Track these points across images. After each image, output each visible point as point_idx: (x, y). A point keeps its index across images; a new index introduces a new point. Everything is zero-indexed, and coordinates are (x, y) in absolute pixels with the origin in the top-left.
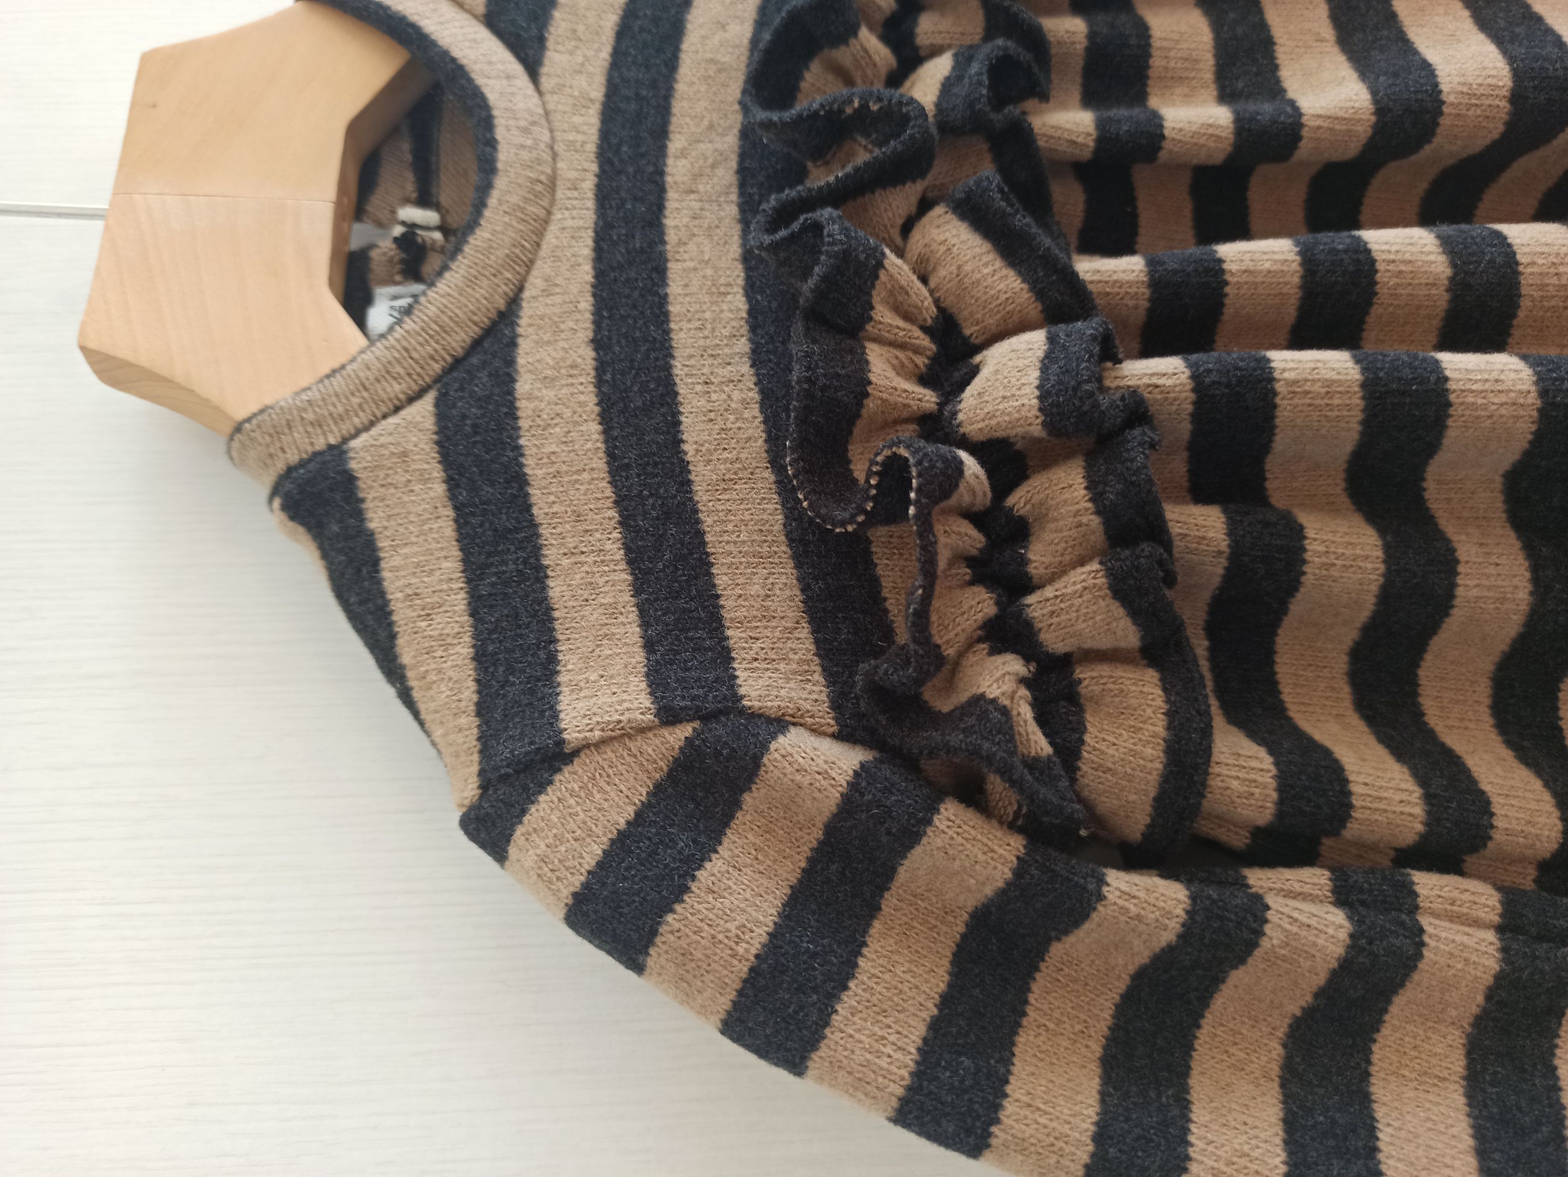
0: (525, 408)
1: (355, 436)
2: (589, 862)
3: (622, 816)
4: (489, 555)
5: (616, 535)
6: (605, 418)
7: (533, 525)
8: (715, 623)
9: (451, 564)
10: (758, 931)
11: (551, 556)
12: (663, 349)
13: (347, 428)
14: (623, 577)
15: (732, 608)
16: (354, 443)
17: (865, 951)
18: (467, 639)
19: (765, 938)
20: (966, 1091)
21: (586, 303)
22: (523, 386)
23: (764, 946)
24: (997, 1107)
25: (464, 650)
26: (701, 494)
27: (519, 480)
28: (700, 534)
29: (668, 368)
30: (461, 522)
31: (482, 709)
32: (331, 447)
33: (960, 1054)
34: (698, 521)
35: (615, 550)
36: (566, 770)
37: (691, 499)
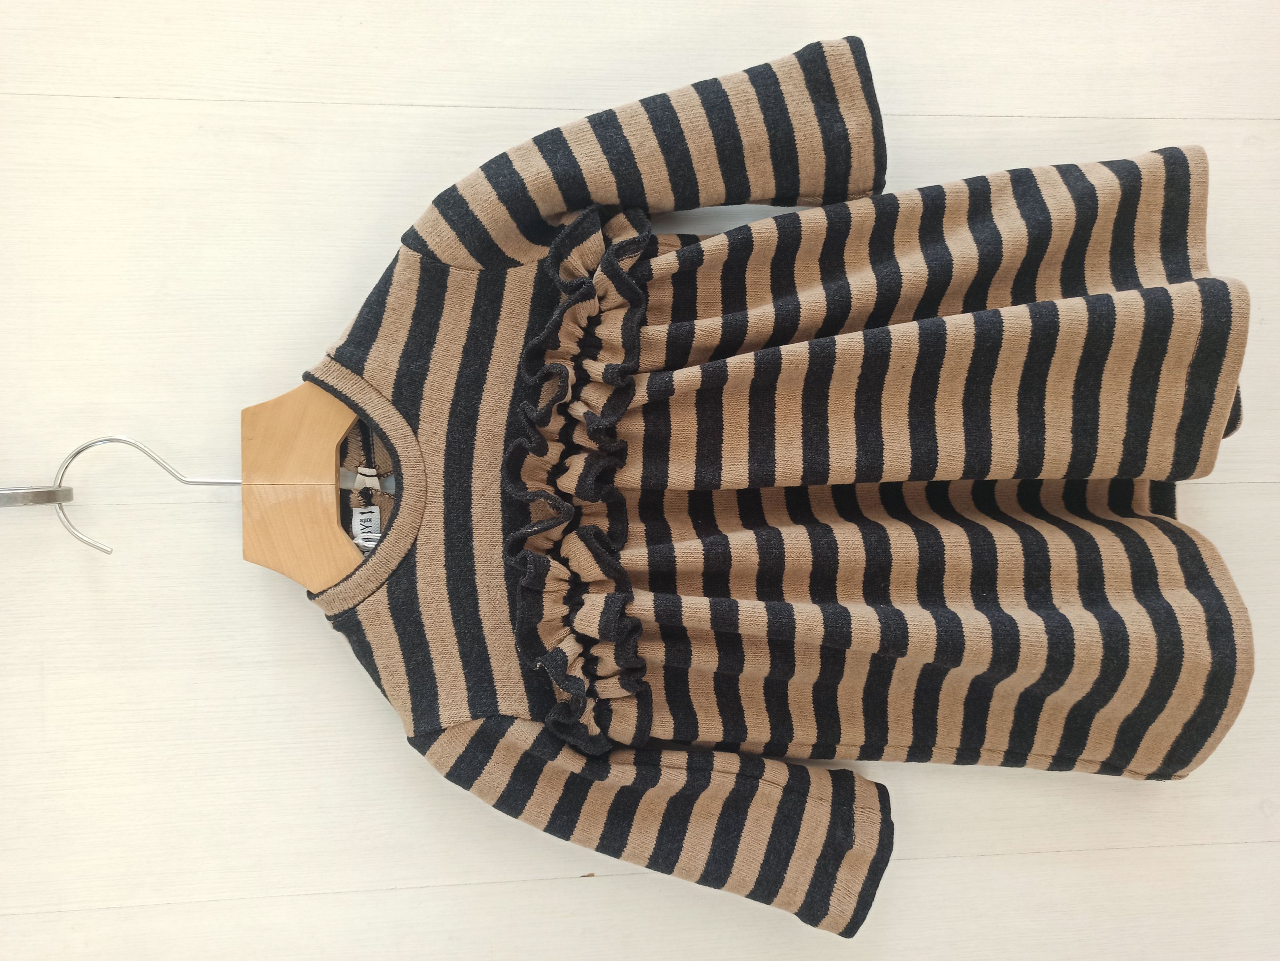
0: (421, 595)
1: (358, 605)
2: (451, 764)
3: (460, 750)
4: (412, 653)
5: (456, 647)
6: (451, 600)
7: (427, 643)
8: (491, 680)
9: (399, 656)
10: (503, 784)
11: (434, 655)
12: (472, 571)
13: (356, 602)
14: (459, 663)
15: (497, 675)
16: (358, 608)
17: (537, 786)
18: (407, 685)
19: (505, 786)
20: (563, 826)
21: (442, 548)
22: (420, 586)
23: (505, 788)
24: (572, 831)
25: (406, 688)
26: (486, 632)
27: (421, 625)
28: (486, 647)
29: (474, 579)
30: (401, 640)
31: (414, 710)
32: (350, 609)
33: (564, 815)
34: (485, 643)
35: (456, 653)
36: (443, 734)
37: (483, 634)
